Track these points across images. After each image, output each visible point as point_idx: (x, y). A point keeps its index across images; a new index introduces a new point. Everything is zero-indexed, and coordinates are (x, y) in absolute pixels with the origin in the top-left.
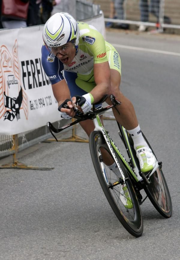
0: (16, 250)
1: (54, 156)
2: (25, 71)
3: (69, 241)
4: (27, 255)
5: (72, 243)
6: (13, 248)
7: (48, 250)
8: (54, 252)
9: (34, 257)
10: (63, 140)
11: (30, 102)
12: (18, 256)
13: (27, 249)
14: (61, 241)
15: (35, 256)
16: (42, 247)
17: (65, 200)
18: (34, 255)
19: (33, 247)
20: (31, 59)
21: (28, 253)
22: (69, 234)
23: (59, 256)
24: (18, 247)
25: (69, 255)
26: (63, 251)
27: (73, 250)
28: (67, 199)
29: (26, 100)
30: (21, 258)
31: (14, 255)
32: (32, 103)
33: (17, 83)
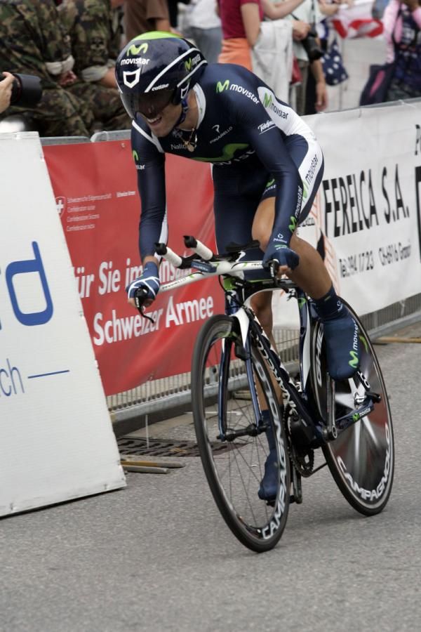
0: (299, 566)
1: (392, 372)
2: (330, 200)
3: (409, 547)
4: (321, 575)
5: (414, 552)
6: (294, 562)
7: (363, 565)
8: (376, 570)
9: (334, 581)
10: (413, 340)
11: (340, 261)
12: (301, 578)
13: (321, 563)
14: (391, 547)
15: (337, 579)
16: (353, 560)
17: (408, 462)
18: (335, 576)
19: (335, 560)
20: (340, 176)
21: (323, 573)
22: (409, 534)
23: (387, 577)
24: (304, 559)
25: (406, 576)
26: (394, 569)
27: (416, 566)
28: (411, 460)
29: (332, 257)
30: (308, 581)
31: (294, 577)
32: (343, 263)
33: (313, 224)
